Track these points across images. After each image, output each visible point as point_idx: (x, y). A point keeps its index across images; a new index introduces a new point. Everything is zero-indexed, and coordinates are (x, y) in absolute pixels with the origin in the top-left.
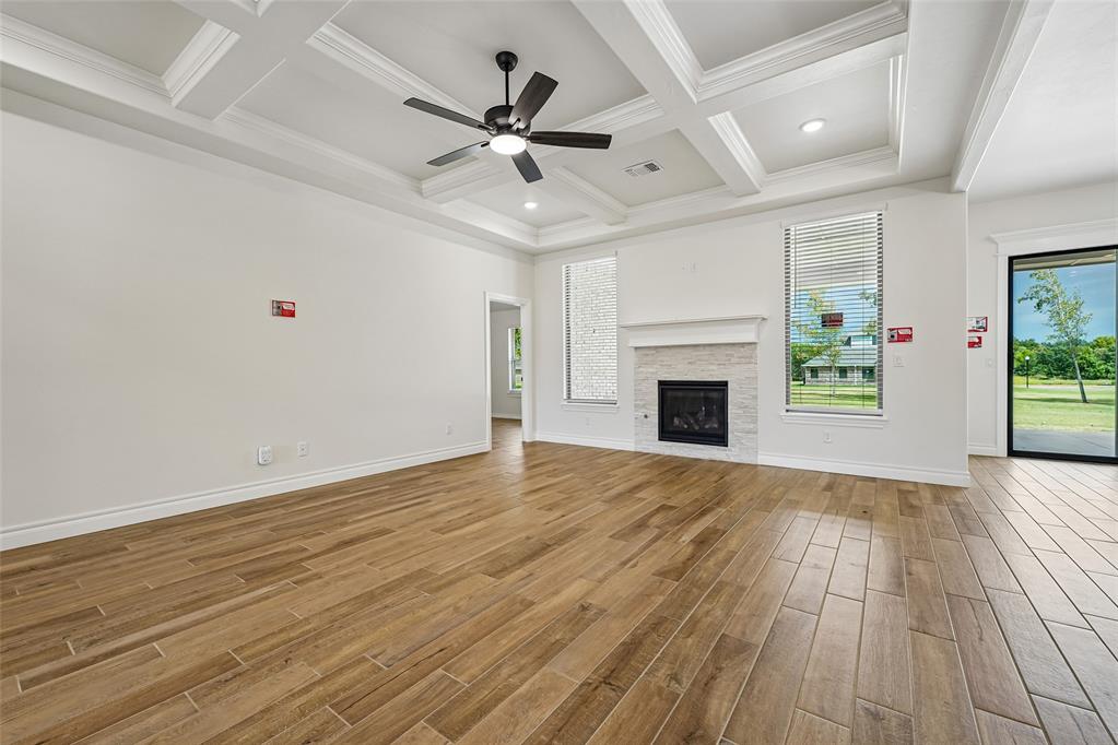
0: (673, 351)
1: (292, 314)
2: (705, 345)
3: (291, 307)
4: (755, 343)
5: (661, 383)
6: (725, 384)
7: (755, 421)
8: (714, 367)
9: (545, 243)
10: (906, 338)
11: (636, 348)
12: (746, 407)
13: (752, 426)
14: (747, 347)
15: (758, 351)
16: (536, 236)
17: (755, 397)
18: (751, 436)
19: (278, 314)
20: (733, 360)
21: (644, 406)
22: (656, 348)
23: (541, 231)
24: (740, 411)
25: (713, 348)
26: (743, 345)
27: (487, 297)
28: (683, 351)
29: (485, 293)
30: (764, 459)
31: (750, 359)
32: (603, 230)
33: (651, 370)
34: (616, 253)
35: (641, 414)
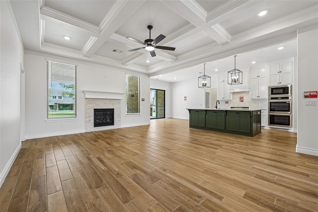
0: (99, 100)
5: (95, 109)
6: (113, 109)
7: (120, 118)
8: (111, 105)
10: (144, 100)
11: (86, 98)
12: (118, 115)
13: (120, 119)
14: (119, 100)
15: (121, 101)
17: (120, 112)
18: (119, 121)
20: (116, 103)
21: (89, 117)
22: (93, 99)
24: (117, 116)
25: (111, 100)
26: (118, 100)
28: (102, 100)
30: (122, 126)
31: (119, 103)
33: (92, 106)
35: (87, 120)
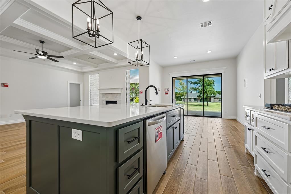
0: (108, 94)
1: (7, 86)
2: (113, 93)
3: (7, 85)
4: (120, 93)
5: (106, 101)
6: (116, 101)
8: (114, 98)
9: (84, 71)
10: (142, 93)
11: (102, 94)
16: (82, 69)
19: (3, 86)
20: (118, 96)
22: (105, 94)
23: (83, 68)
27: (69, 82)
28: (110, 94)
29: (68, 81)
31: (120, 96)
32: (93, 69)
33: (105, 98)
34: (99, 73)
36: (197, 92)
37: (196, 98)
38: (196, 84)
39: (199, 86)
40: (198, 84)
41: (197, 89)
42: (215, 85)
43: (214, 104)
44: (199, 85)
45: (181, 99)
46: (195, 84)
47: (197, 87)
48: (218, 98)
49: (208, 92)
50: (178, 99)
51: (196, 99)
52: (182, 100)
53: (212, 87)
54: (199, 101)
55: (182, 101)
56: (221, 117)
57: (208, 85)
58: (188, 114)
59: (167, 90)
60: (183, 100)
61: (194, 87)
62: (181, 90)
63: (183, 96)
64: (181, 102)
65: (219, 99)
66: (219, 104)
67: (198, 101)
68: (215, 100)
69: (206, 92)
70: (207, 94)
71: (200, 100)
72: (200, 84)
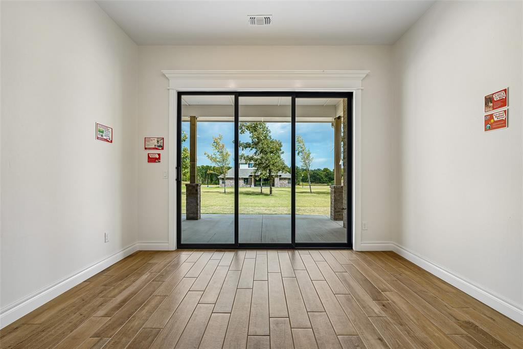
36: (249, 167)
37: (247, 179)
38: (250, 147)
39: (255, 153)
40: (253, 148)
41: (251, 159)
42: (283, 153)
43: (280, 189)
44: (254, 150)
45: (218, 179)
46: (246, 147)
47: (251, 155)
48: (285, 179)
49: (271, 167)
50: (212, 180)
51: (247, 181)
52: (219, 182)
53: (279, 157)
54: (253, 183)
55: (219, 184)
56: (348, 246)
57: (271, 152)
58: (240, 242)
59: (154, 143)
60: (221, 181)
61: (246, 155)
62: (218, 159)
63: (221, 173)
64: (218, 186)
65: (287, 181)
66: (287, 189)
67: (251, 184)
68: (282, 181)
69: (269, 166)
70: (270, 170)
71: (256, 181)
72: (256, 148)
